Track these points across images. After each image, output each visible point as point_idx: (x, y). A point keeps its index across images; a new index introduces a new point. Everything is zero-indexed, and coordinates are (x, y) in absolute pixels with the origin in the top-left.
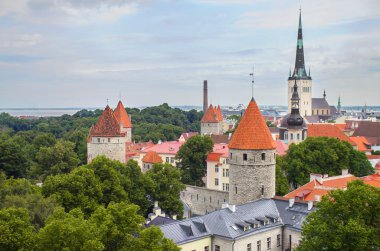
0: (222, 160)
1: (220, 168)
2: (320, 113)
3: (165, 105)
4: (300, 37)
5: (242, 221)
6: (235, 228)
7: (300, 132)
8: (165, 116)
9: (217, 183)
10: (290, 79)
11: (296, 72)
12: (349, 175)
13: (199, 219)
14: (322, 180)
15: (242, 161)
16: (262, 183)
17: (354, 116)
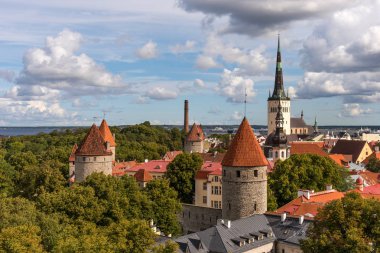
0: (210, 177)
1: (209, 186)
2: (298, 132)
3: (147, 123)
4: (279, 60)
5: (236, 236)
6: (231, 243)
7: (285, 151)
8: (147, 134)
9: (205, 201)
10: (270, 99)
11: (275, 93)
12: (333, 191)
13: (195, 236)
14: (309, 195)
15: (235, 179)
16: (255, 199)
17: (330, 135)
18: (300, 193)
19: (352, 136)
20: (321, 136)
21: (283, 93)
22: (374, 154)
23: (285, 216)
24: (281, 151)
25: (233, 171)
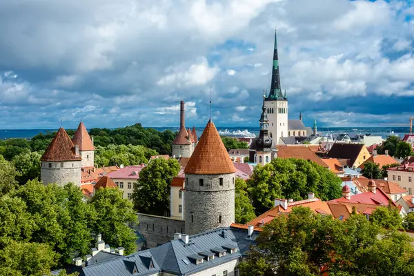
2: (297, 135)
3: (138, 125)
4: (275, 58)
6: (187, 262)
7: (270, 155)
10: (266, 99)
11: (272, 92)
12: (315, 199)
13: (147, 254)
14: (286, 205)
15: (198, 187)
16: (220, 209)
17: (329, 137)
18: (276, 203)
19: (352, 139)
20: (319, 138)
21: (281, 93)
22: (371, 159)
23: (251, 230)
24: (265, 156)
25: (196, 179)
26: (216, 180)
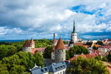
2: (79, 40)
3: (45, 39)
5: (57, 67)
6: (55, 69)
12: (83, 54)
13: (46, 67)
16: (62, 57)
18: (75, 55)
19: (91, 41)
20: (83, 41)
21: (75, 32)
22: (95, 45)
23: (69, 61)
24: (72, 45)
25: (57, 50)
26: (62, 51)
